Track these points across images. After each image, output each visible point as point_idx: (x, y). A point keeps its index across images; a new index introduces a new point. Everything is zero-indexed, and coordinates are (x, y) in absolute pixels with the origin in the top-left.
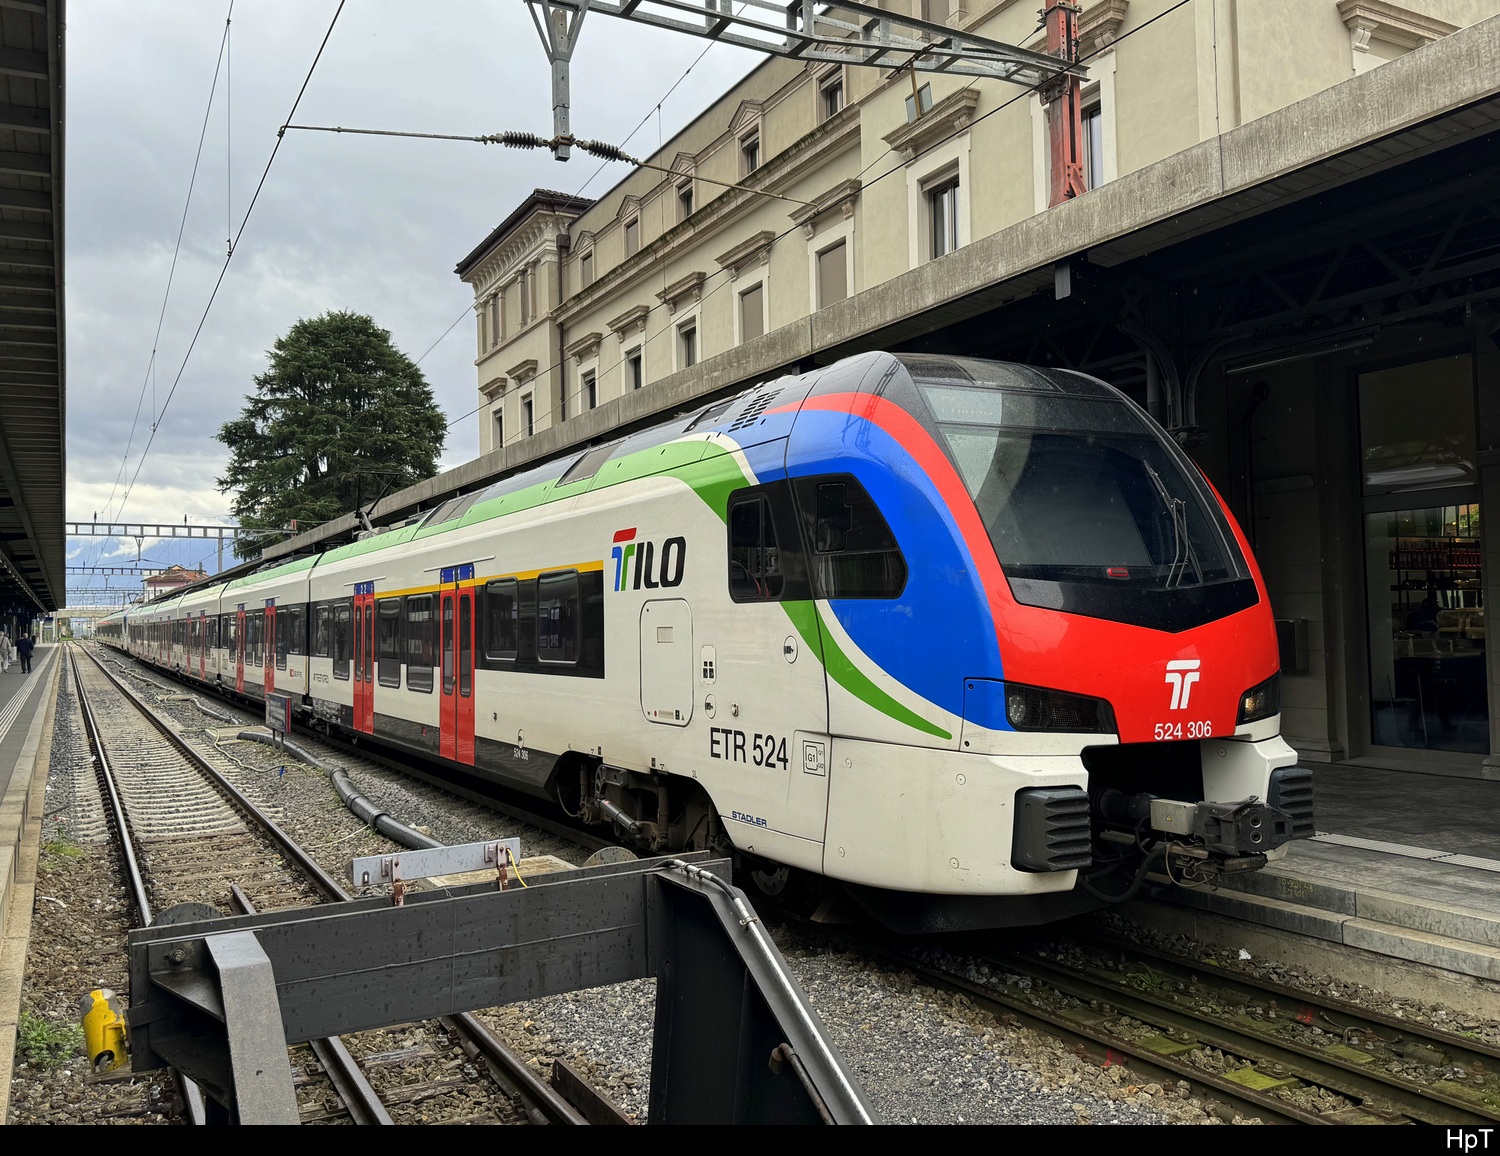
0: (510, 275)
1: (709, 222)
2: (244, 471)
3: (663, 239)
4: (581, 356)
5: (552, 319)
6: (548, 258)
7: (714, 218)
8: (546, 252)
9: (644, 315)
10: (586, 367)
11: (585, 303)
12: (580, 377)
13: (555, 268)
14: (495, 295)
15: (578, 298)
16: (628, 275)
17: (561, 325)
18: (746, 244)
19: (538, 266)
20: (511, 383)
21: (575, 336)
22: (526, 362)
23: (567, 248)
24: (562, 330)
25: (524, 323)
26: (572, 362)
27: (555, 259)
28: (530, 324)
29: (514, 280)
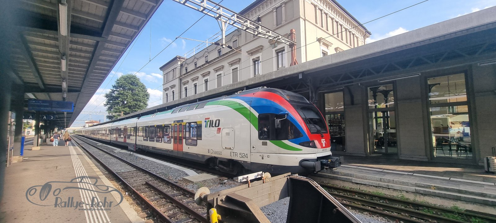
0: (171, 70)
1: (211, 63)
2: (110, 103)
3: (203, 65)
4: (184, 84)
5: (179, 78)
6: (179, 67)
7: (213, 62)
8: (178, 66)
9: (198, 78)
10: (185, 86)
11: (186, 75)
12: (184, 88)
13: (180, 69)
14: (167, 73)
15: (184, 74)
16: (195, 71)
17: (181, 79)
18: (219, 67)
19: (176, 69)
20: (170, 88)
21: (183, 81)
22: (174, 85)
23: (182, 66)
24: (181, 80)
25: (173, 78)
26: (182, 85)
27: (180, 67)
28: (174, 78)
29: (171, 71)
